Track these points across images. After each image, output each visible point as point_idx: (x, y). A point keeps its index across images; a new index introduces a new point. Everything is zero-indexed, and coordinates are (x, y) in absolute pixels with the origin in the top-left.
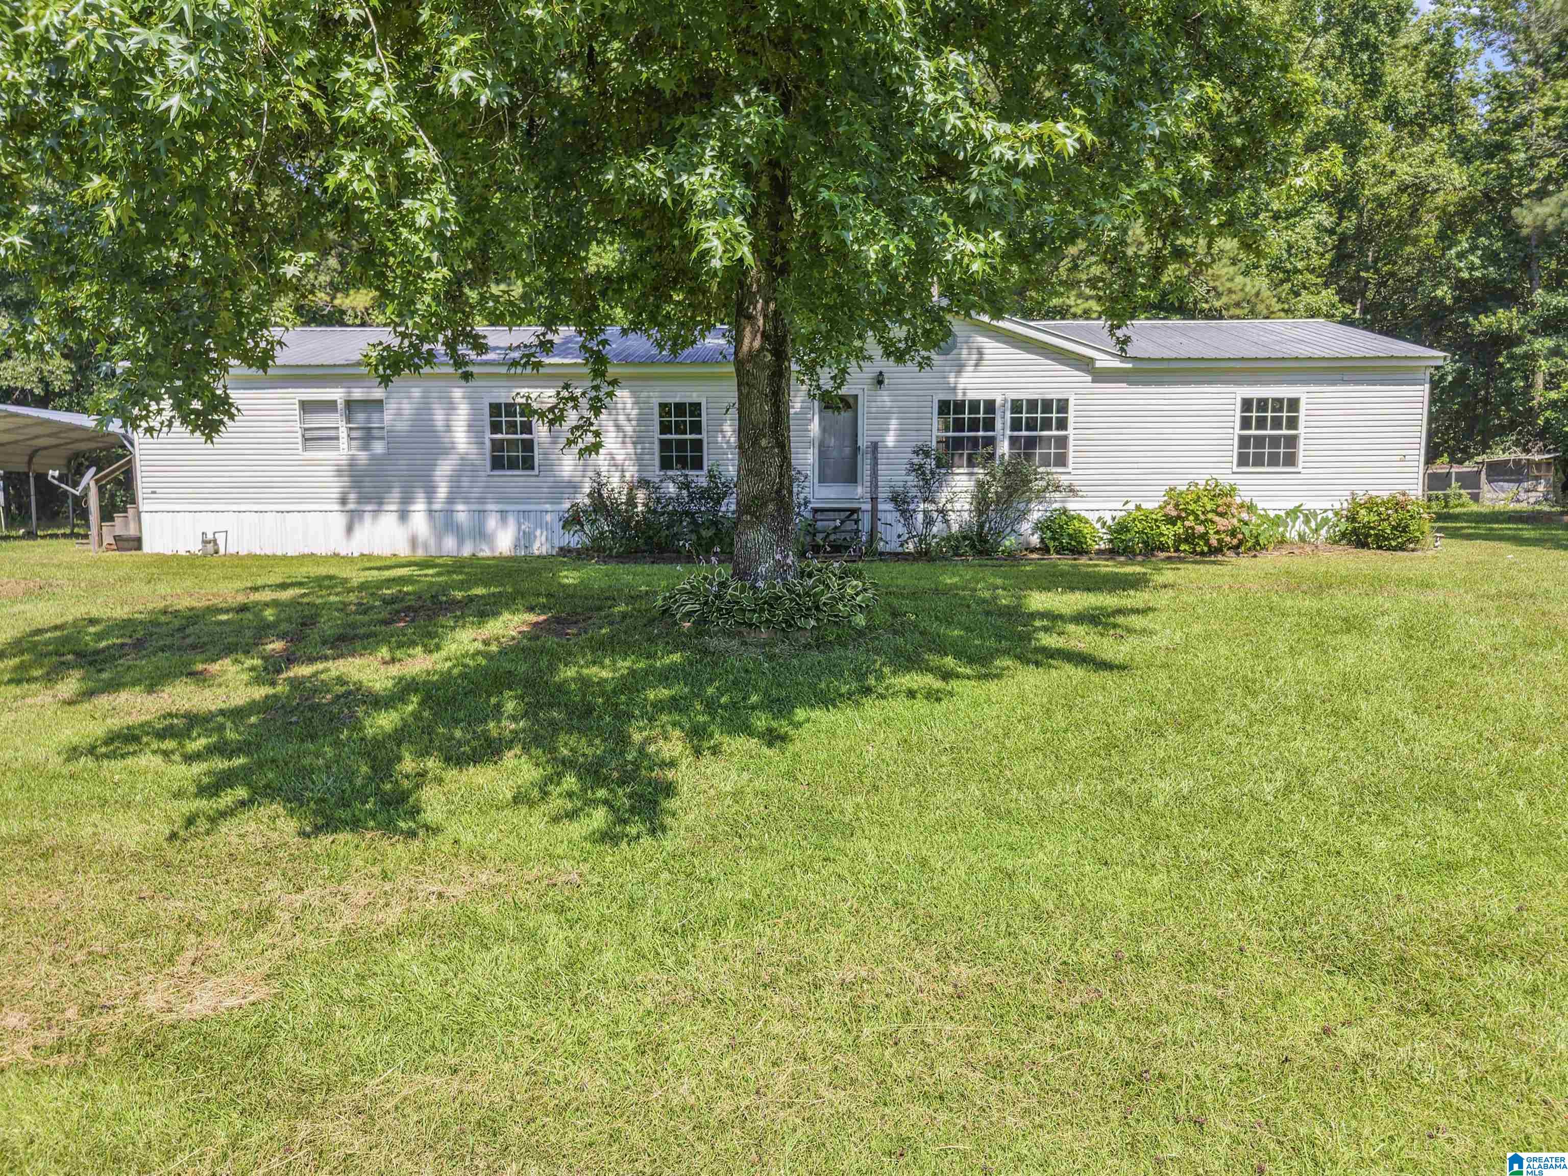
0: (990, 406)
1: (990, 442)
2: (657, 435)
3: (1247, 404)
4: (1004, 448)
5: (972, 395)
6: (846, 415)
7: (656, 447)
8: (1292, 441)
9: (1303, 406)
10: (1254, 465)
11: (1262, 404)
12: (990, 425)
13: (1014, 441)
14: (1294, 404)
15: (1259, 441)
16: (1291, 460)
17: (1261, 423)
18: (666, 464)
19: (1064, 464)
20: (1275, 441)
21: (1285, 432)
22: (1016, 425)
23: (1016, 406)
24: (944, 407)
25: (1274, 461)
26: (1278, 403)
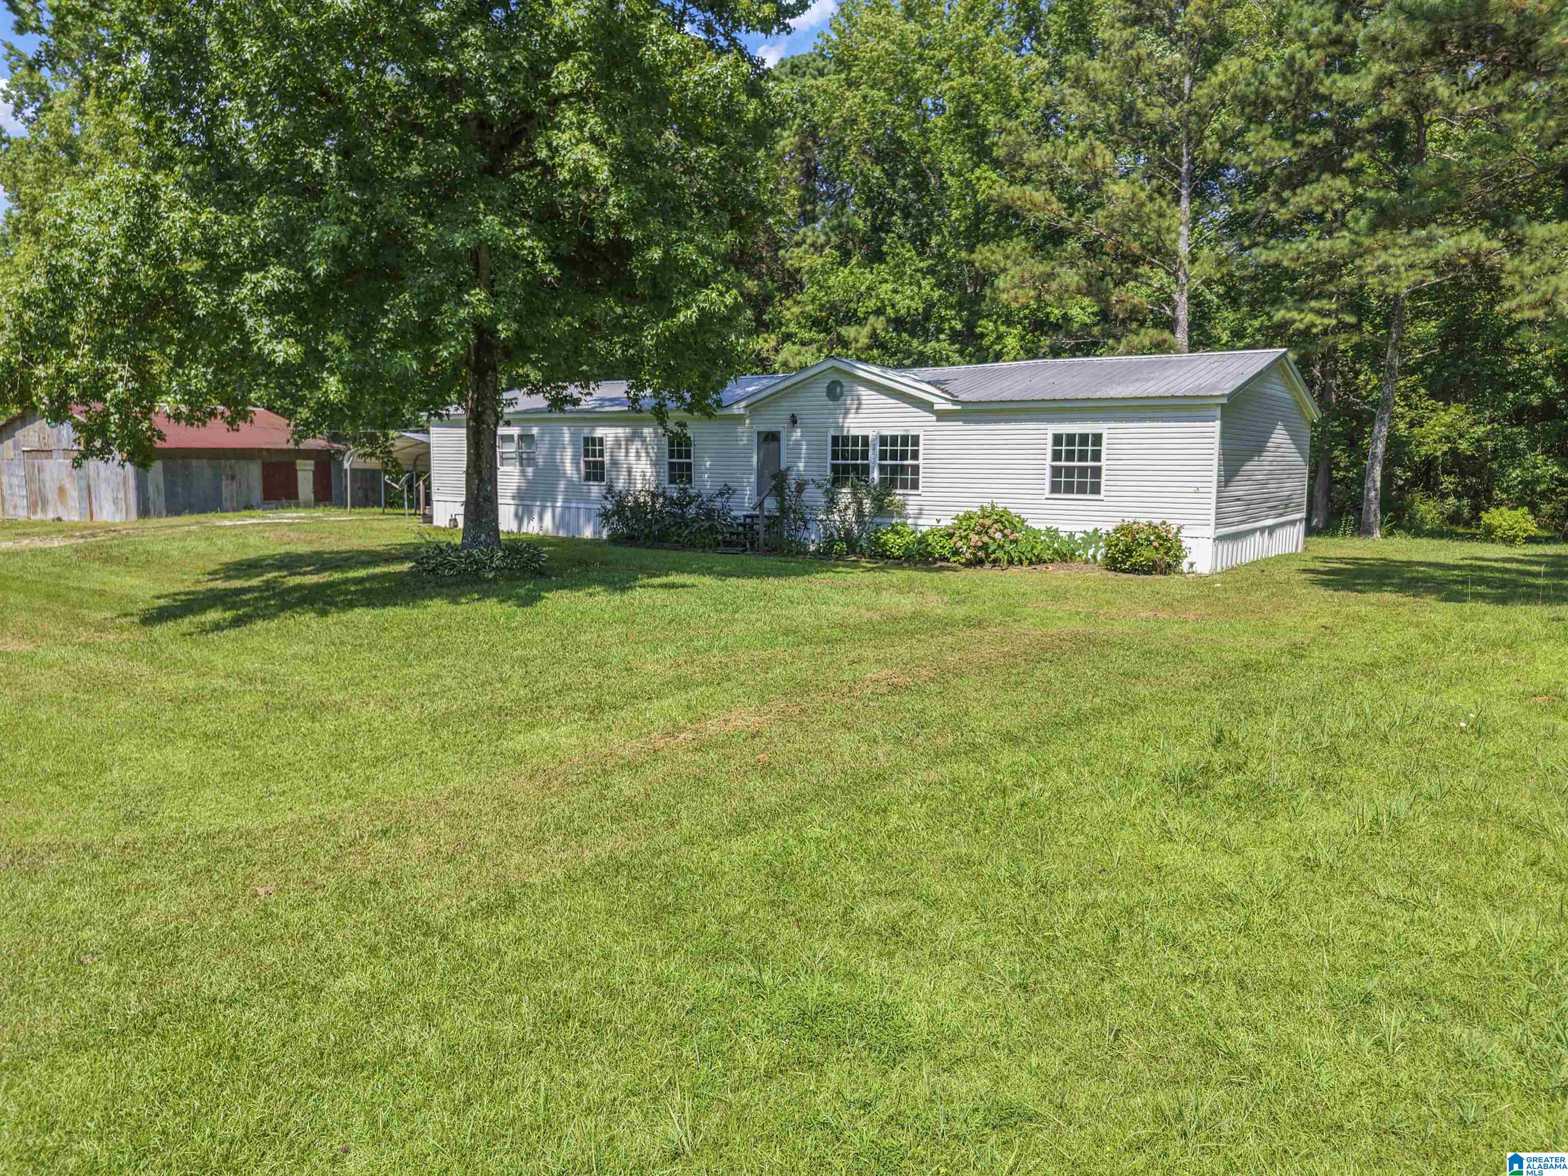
0: (865, 439)
1: (866, 469)
2: (667, 459)
3: (1057, 439)
4: (875, 475)
5: (854, 432)
6: (773, 445)
7: (666, 467)
8: (1097, 472)
9: (1105, 441)
10: (1066, 492)
11: (1071, 439)
12: (865, 455)
13: (882, 468)
14: (1098, 439)
15: (1070, 471)
16: (1096, 489)
17: (1070, 456)
18: (672, 481)
19: (917, 488)
20: (1083, 471)
21: (1090, 464)
22: (883, 455)
23: (883, 440)
24: (835, 439)
25: (1082, 489)
26: (1084, 438)
